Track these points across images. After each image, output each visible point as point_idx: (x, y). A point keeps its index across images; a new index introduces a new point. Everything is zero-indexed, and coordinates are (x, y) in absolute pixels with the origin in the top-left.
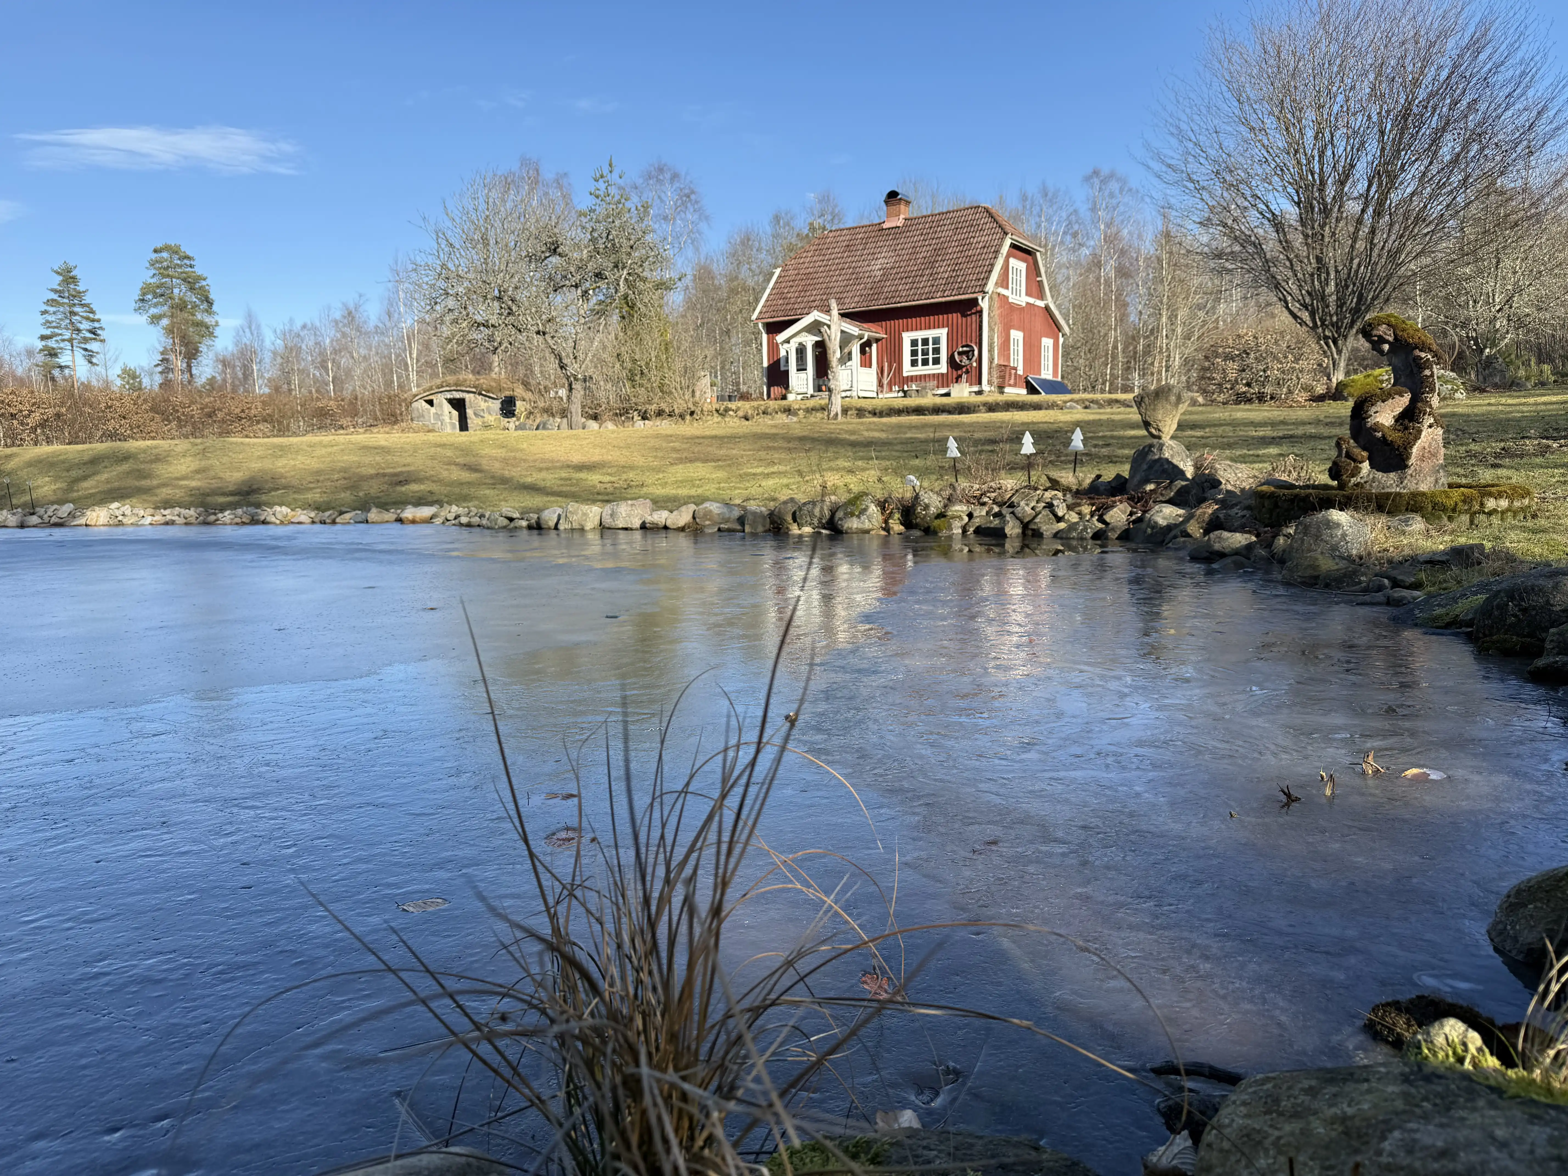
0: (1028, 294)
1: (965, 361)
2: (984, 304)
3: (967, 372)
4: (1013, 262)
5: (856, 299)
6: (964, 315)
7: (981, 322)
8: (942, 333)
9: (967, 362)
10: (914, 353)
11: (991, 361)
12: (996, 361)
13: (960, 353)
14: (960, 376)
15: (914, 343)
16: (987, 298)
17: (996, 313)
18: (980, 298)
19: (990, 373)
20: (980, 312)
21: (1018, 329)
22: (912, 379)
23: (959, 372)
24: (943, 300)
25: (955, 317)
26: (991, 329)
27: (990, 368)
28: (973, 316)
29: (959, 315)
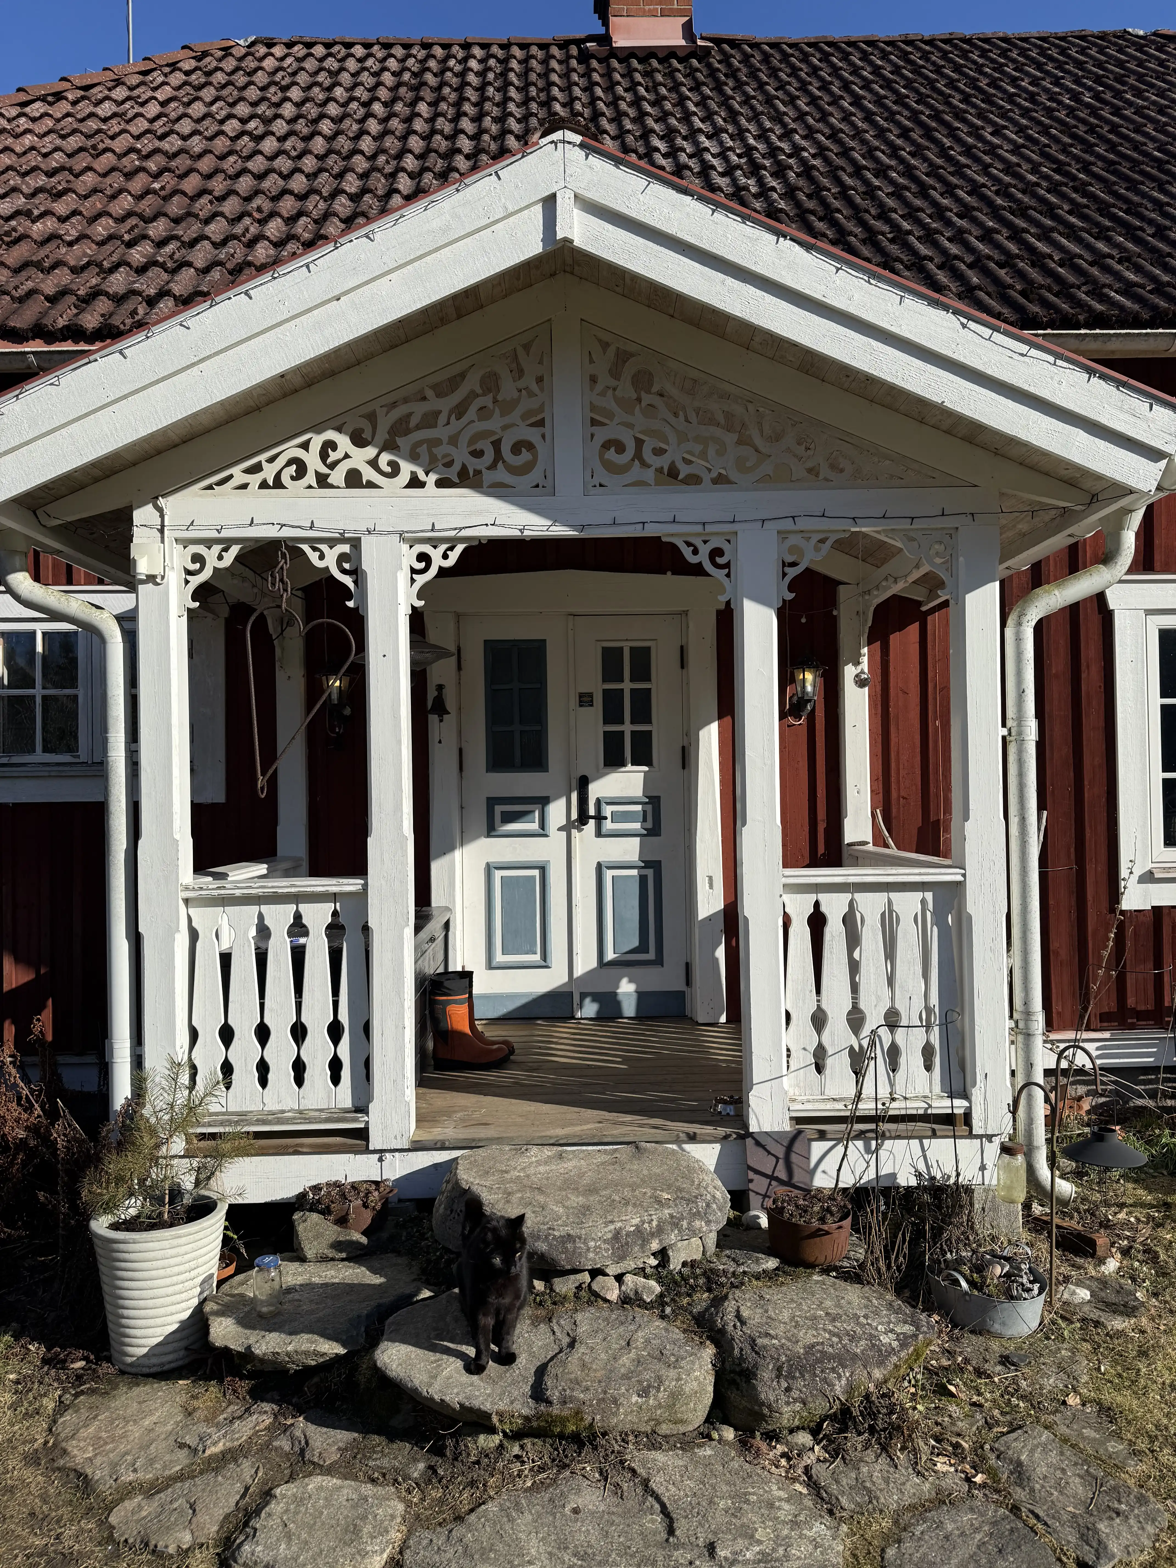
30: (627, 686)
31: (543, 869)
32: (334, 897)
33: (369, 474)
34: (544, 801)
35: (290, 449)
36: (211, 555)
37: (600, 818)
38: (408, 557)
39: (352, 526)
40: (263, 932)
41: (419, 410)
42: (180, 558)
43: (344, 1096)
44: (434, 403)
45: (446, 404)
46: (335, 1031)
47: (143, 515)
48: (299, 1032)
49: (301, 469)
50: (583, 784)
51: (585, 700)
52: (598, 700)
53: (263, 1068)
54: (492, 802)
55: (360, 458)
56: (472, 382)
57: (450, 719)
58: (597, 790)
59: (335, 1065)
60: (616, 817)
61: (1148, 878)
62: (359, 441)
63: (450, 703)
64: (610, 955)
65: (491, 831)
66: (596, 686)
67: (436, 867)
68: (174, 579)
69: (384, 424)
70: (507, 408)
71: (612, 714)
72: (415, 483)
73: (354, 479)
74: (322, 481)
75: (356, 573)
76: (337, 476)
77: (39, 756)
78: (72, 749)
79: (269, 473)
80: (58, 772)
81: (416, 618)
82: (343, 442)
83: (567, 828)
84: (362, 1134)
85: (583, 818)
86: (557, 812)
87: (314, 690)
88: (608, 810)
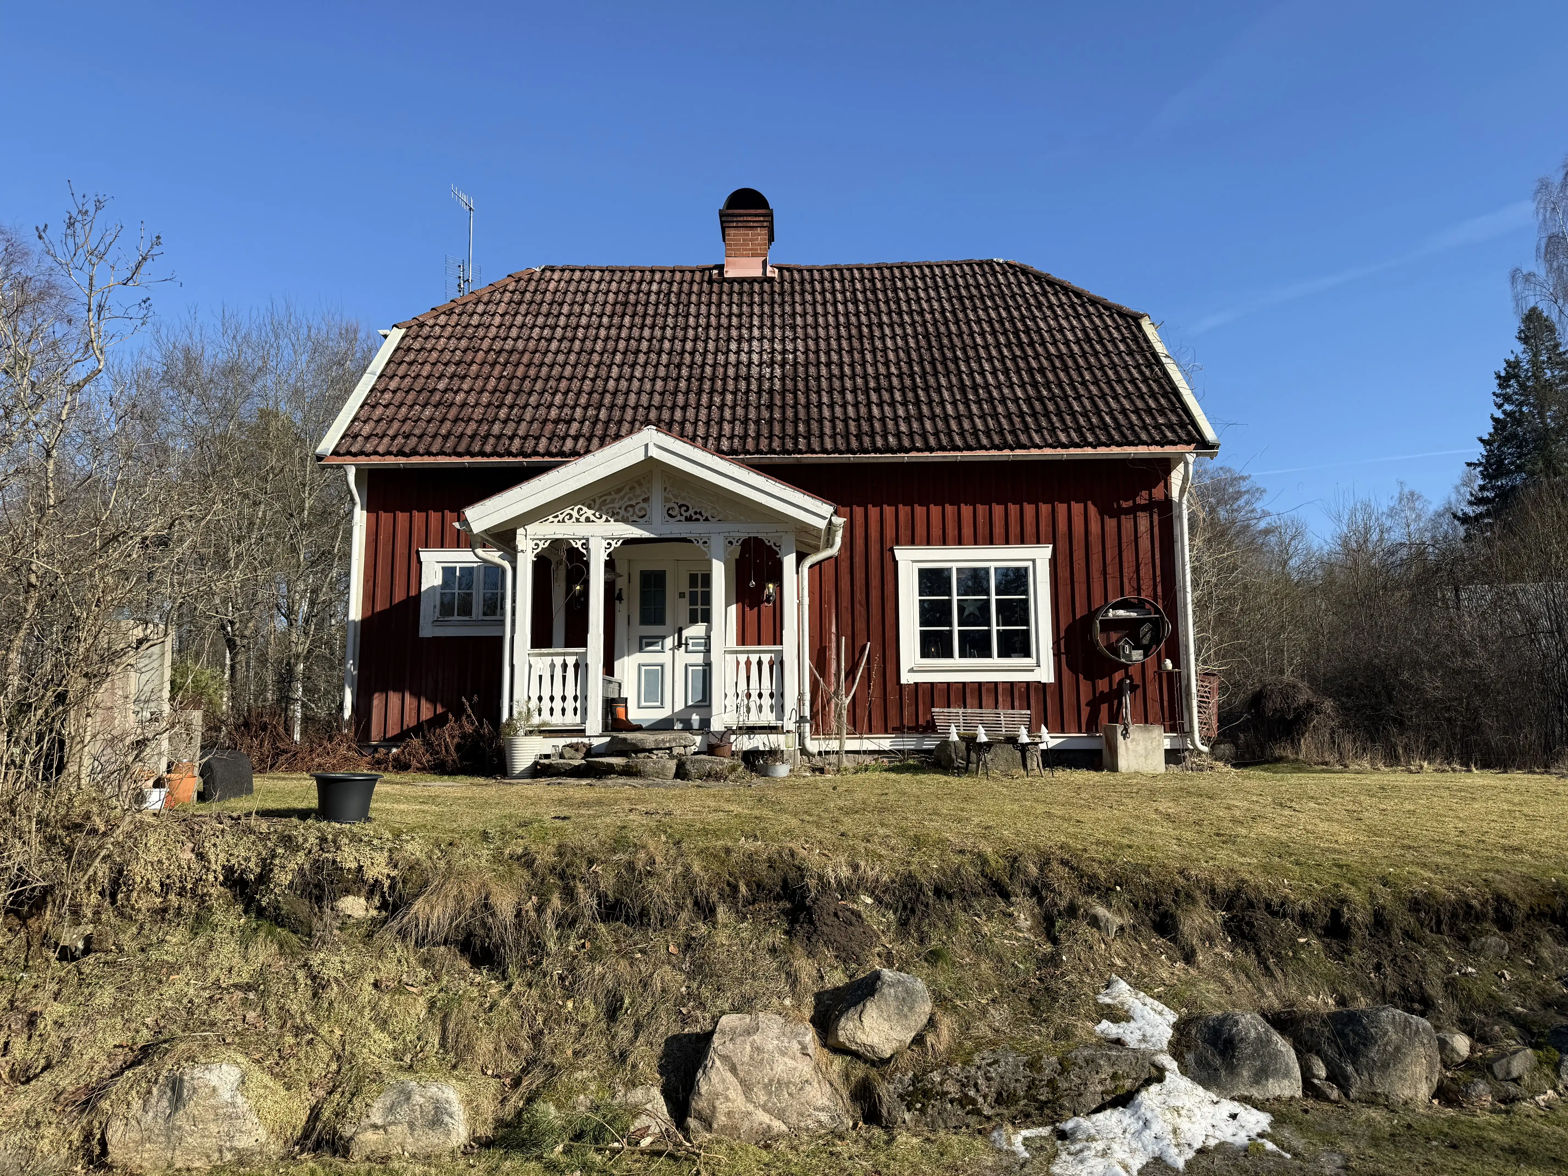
3: (1132, 687)
8: (1036, 558)
9: (1134, 655)
10: (934, 613)
15: (934, 581)
20: (1165, 507)
22: (931, 693)
25: (1078, 510)
28: (1140, 514)
29: (1092, 510)
30: (699, 590)
31: (662, 666)
32: (576, 654)
33: (592, 518)
34: (664, 638)
35: (568, 511)
36: (541, 544)
37: (687, 644)
38: (604, 544)
39: (586, 534)
40: (553, 666)
41: (609, 498)
42: (532, 544)
43: (578, 719)
44: (614, 496)
45: (618, 496)
46: (575, 698)
47: (521, 531)
48: (564, 698)
49: (571, 516)
50: (680, 631)
51: (682, 595)
52: (687, 595)
53: (552, 710)
54: (641, 638)
55: (590, 513)
56: (626, 490)
57: (624, 602)
58: (686, 633)
59: (575, 709)
60: (694, 645)
61: (911, 670)
62: (589, 508)
63: (625, 595)
64: (690, 703)
65: (641, 650)
66: (687, 590)
67: (617, 664)
68: (529, 550)
69: (598, 502)
70: (637, 497)
71: (693, 601)
72: (607, 521)
73: (588, 520)
74: (578, 520)
75: (587, 549)
76: (582, 519)
77: (456, 617)
78: (470, 614)
79: (561, 518)
80: (463, 624)
81: (607, 563)
82: (585, 509)
83: (673, 649)
84: (583, 731)
85: (680, 645)
86: (669, 642)
87: (569, 589)
88: (690, 642)
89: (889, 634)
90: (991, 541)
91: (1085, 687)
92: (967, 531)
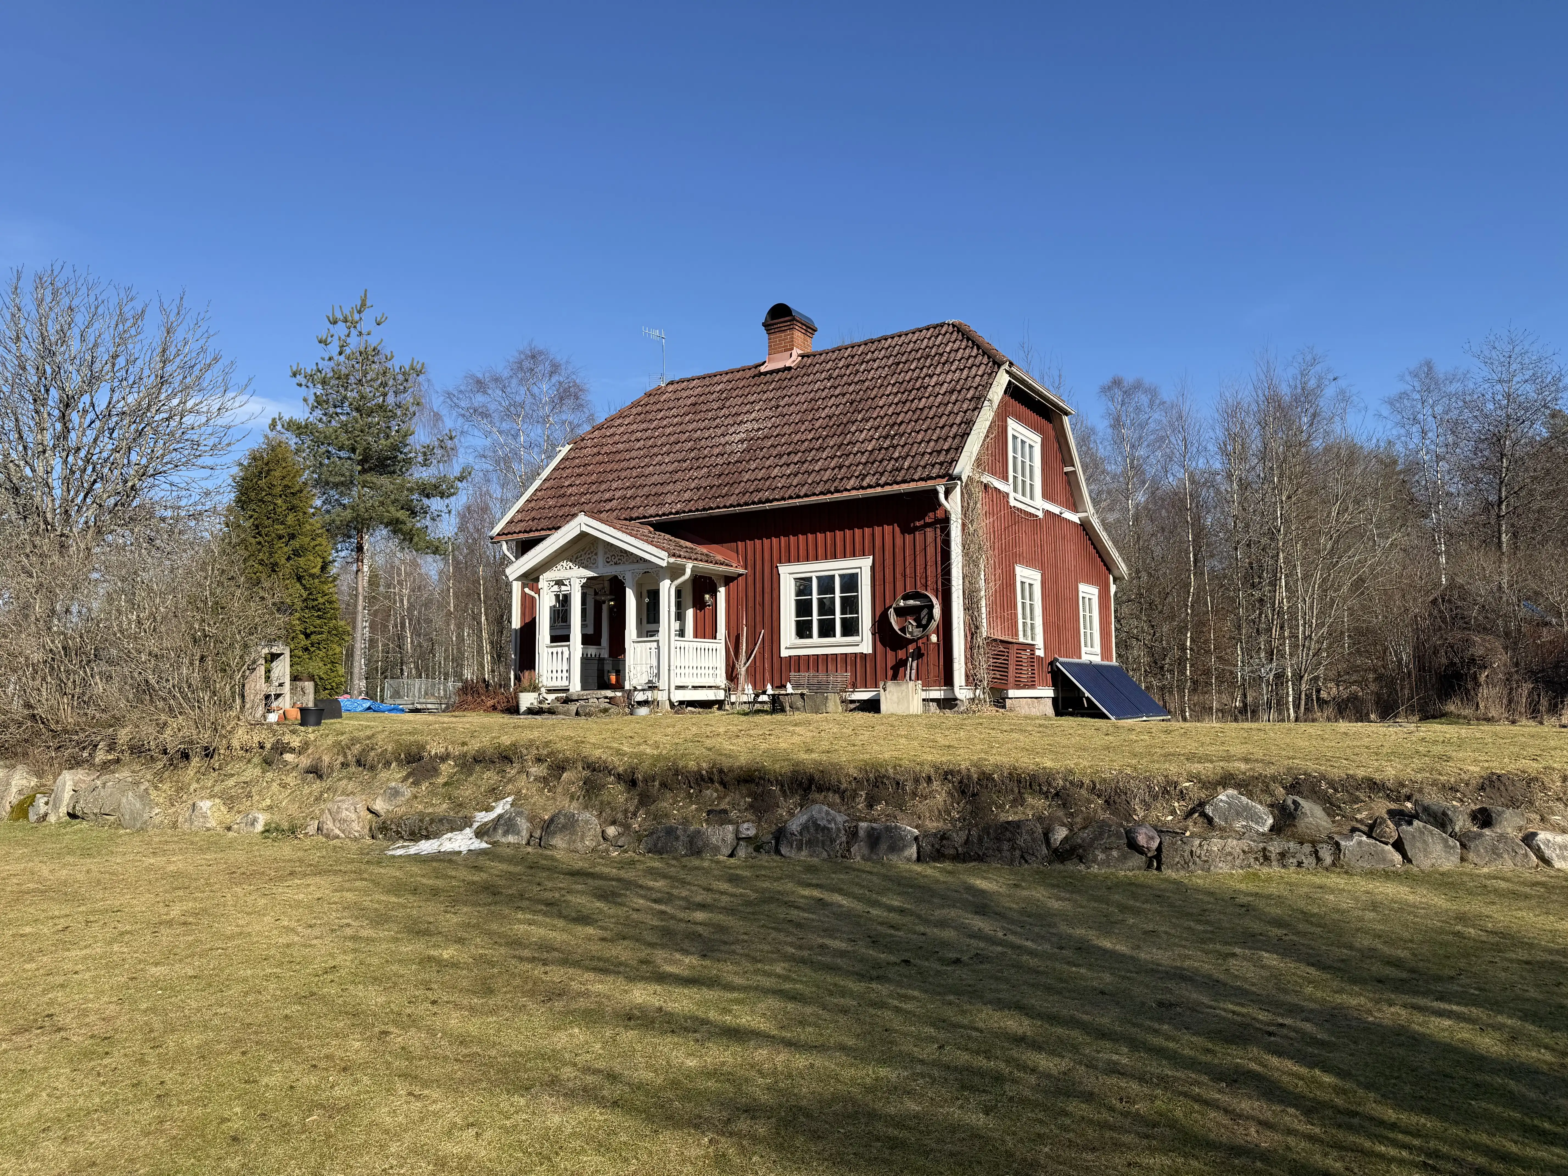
0: (1046, 496)
1: (913, 630)
2: (953, 505)
3: (918, 655)
4: (1014, 427)
5: (687, 495)
6: (907, 529)
7: (947, 542)
8: (862, 566)
9: (917, 632)
10: (803, 608)
11: (972, 630)
12: (984, 631)
13: (900, 612)
14: (902, 663)
15: (803, 586)
16: (957, 493)
17: (982, 525)
18: (941, 490)
19: (970, 658)
20: (945, 522)
21: (1030, 563)
22: (798, 663)
23: (901, 654)
24: (860, 493)
25: (889, 532)
26: (970, 560)
27: (971, 648)
28: (928, 529)
29: (897, 529)
44: (574, 553)
49: (563, 567)
56: (578, 549)
61: (788, 648)
68: (546, 587)
72: (575, 568)
81: (581, 592)
84: (569, 689)
89: (775, 624)
90: (835, 557)
91: (890, 654)
92: (821, 551)
